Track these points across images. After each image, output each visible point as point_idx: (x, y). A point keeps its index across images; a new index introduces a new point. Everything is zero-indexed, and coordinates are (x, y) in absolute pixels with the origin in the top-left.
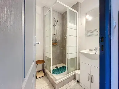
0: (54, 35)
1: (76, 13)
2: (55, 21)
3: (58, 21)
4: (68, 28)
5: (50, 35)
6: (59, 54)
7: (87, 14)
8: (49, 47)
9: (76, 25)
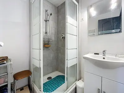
0: (46, 33)
1: (77, 5)
2: (48, 15)
3: (51, 15)
4: (67, 24)
5: (40, 33)
6: (53, 59)
7: (91, 6)
8: (39, 50)
9: (77, 21)
